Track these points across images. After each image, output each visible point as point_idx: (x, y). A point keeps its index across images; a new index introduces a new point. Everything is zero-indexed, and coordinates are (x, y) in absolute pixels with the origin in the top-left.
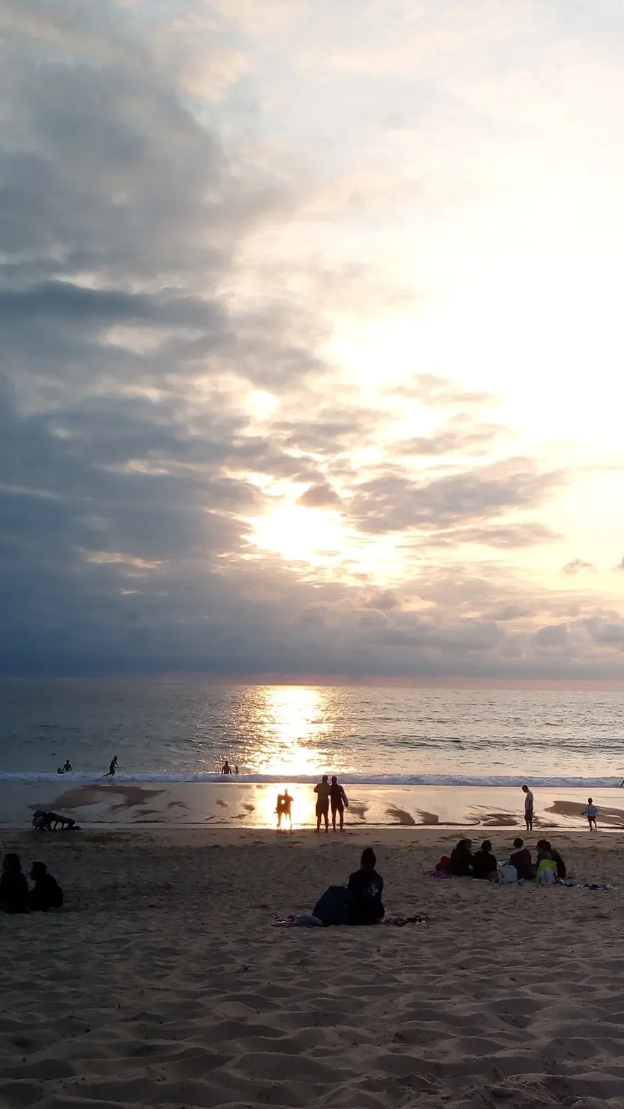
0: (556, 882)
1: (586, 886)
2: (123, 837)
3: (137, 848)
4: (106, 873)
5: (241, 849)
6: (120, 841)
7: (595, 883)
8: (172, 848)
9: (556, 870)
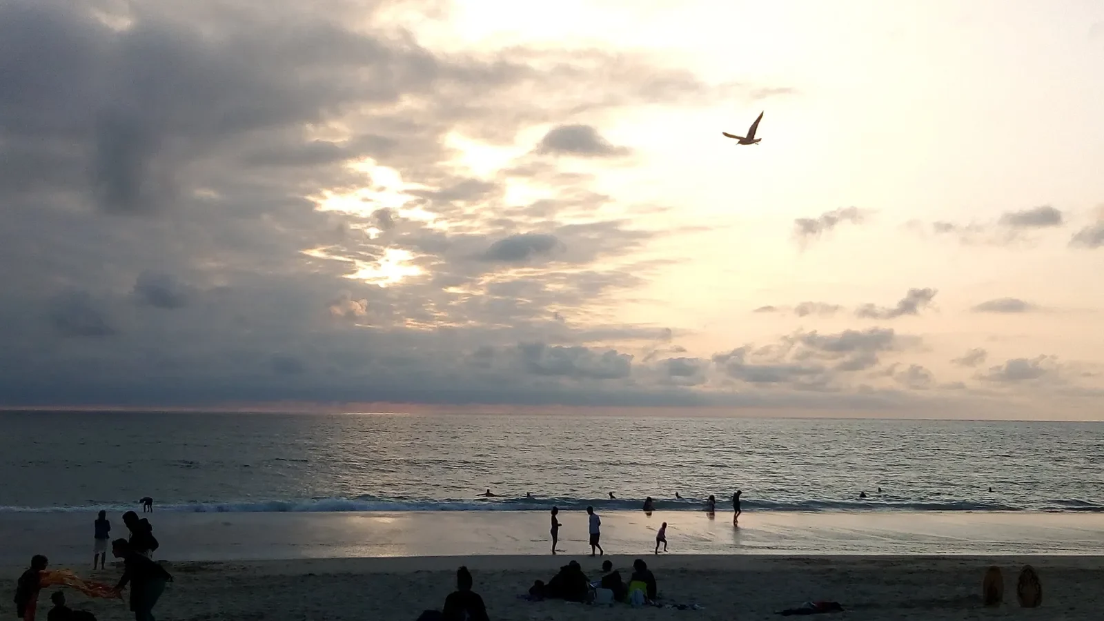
0: (647, 603)
1: (675, 606)
2: (215, 567)
3: (229, 578)
4: (198, 603)
5: (335, 577)
6: (212, 570)
7: (683, 603)
8: (265, 577)
9: (646, 591)
